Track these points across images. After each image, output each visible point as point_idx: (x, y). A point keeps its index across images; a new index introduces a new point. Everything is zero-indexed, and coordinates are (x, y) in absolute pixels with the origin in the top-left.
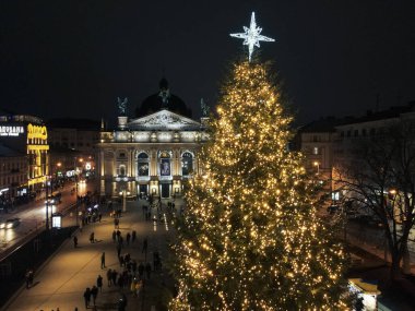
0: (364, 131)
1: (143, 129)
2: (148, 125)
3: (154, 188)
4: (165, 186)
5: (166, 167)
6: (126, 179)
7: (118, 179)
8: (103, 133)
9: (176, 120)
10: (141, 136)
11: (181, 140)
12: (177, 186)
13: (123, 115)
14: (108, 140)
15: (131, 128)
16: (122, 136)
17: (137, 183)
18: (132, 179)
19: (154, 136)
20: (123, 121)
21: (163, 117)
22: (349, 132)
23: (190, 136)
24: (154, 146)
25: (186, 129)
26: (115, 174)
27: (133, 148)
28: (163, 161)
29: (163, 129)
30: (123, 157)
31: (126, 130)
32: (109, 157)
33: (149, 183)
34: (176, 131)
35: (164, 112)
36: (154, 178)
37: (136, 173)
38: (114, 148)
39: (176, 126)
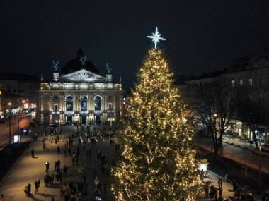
0: (201, 84)
1: (70, 81)
2: (72, 79)
3: (77, 118)
4: (84, 117)
5: (85, 105)
6: (58, 113)
7: (53, 113)
8: (42, 84)
9: (90, 76)
10: (68, 86)
11: (94, 88)
12: (92, 117)
13: (57, 72)
14: (46, 88)
15: (62, 81)
16: (55, 85)
17: (66, 115)
18: (62, 113)
19: (77, 86)
20: (56, 76)
21: (82, 74)
23: (100, 86)
24: (77, 92)
25: (97, 82)
26: (51, 110)
27: (63, 93)
28: (83, 102)
29: (83, 82)
30: (56, 99)
31: (58, 81)
32: (47, 98)
33: (74, 115)
34: (91, 83)
35: (83, 71)
36: (77, 112)
37: (65, 109)
38: (50, 93)
39: (91, 79)
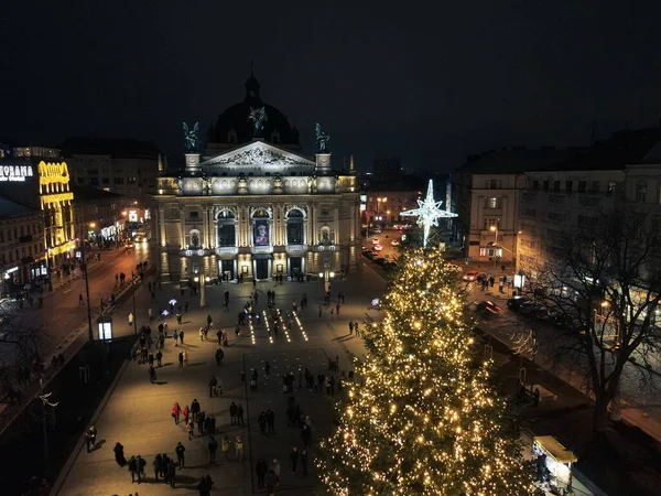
1: (225, 174)
2: (232, 166)
3: (245, 264)
4: (262, 263)
5: (263, 233)
6: (200, 253)
7: (189, 253)
8: (161, 179)
9: (276, 157)
10: (223, 185)
11: (285, 191)
12: (281, 263)
13: (193, 151)
14: (170, 191)
15: (207, 172)
16: (192, 185)
17: (218, 258)
18: (210, 252)
19: (242, 185)
20: (192, 160)
21: (256, 154)
22: (546, 183)
23: (299, 183)
24: (240, 200)
25: (293, 173)
26: (184, 246)
27: (210, 204)
28: (258, 223)
29: (256, 173)
30: (194, 218)
31: (198, 175)
32: (173, 216)
33: (236, 257)
34: (278, 175)
35: (258, 145)
36: (244, 250)
37: (215, 242)
38: (182, 205)
39: (277, 167)
